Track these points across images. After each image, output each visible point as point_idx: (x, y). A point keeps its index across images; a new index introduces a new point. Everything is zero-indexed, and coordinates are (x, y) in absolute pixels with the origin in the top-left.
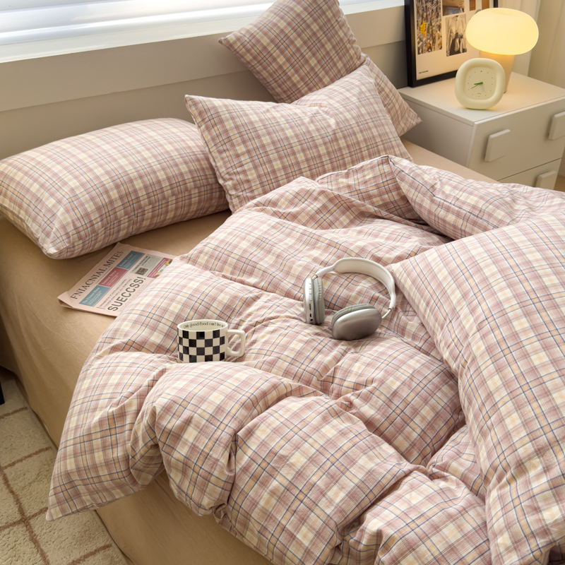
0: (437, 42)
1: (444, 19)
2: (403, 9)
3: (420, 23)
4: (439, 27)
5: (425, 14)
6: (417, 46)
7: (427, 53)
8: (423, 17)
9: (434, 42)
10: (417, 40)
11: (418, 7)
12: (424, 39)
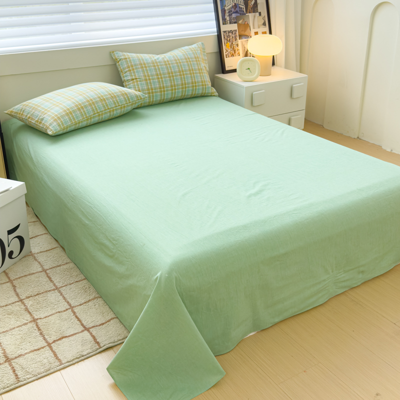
0: (237, 52)
1: (240, 42)
2: (217, 37)
3: (226, 43)
4: (237, 45)
5: (228, 39)
6: (225, 54)
7: (231, 58)
8: (227, 40)
9: (235, 52)
10: (224, 51)
11: (224, 36)
12: (229, 51)
